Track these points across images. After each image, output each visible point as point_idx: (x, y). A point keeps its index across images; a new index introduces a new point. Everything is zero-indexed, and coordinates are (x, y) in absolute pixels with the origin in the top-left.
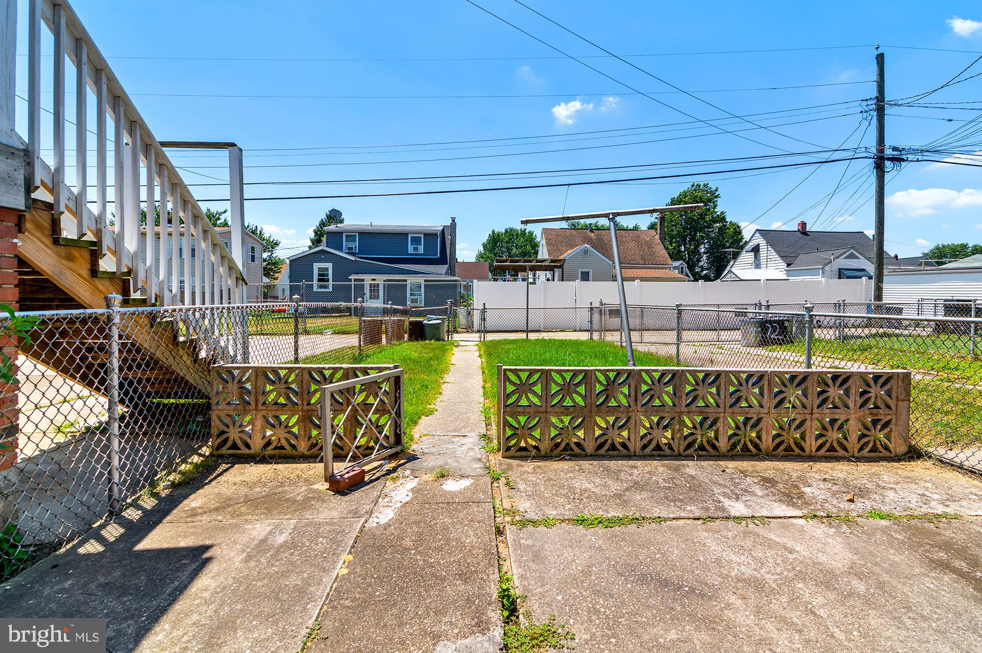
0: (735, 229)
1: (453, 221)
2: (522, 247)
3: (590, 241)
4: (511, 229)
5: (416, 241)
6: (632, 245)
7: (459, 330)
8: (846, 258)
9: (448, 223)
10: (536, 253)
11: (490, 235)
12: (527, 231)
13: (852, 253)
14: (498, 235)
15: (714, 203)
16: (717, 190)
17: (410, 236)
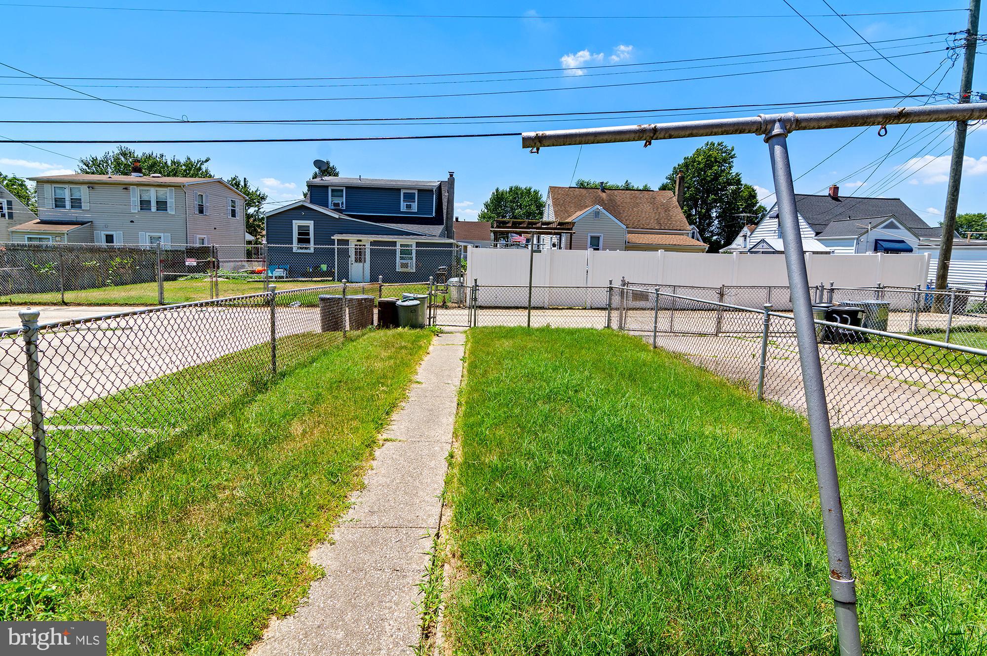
0: (750, 192)
1: (451, 176)
2: (526, 206)
3: (601, 202)
4: (517, 188)
5: (409, 197)
6: (647, 207)
7: (449, 304)
8: (885, 227)
9: (446, 178)
10: (541, 213)
11: (493, 193)
12: (532, 190)
13: (892, 222)
14: (502, 194)
15: (729, 164)
16: (733, 150)
17: (402, 192)
